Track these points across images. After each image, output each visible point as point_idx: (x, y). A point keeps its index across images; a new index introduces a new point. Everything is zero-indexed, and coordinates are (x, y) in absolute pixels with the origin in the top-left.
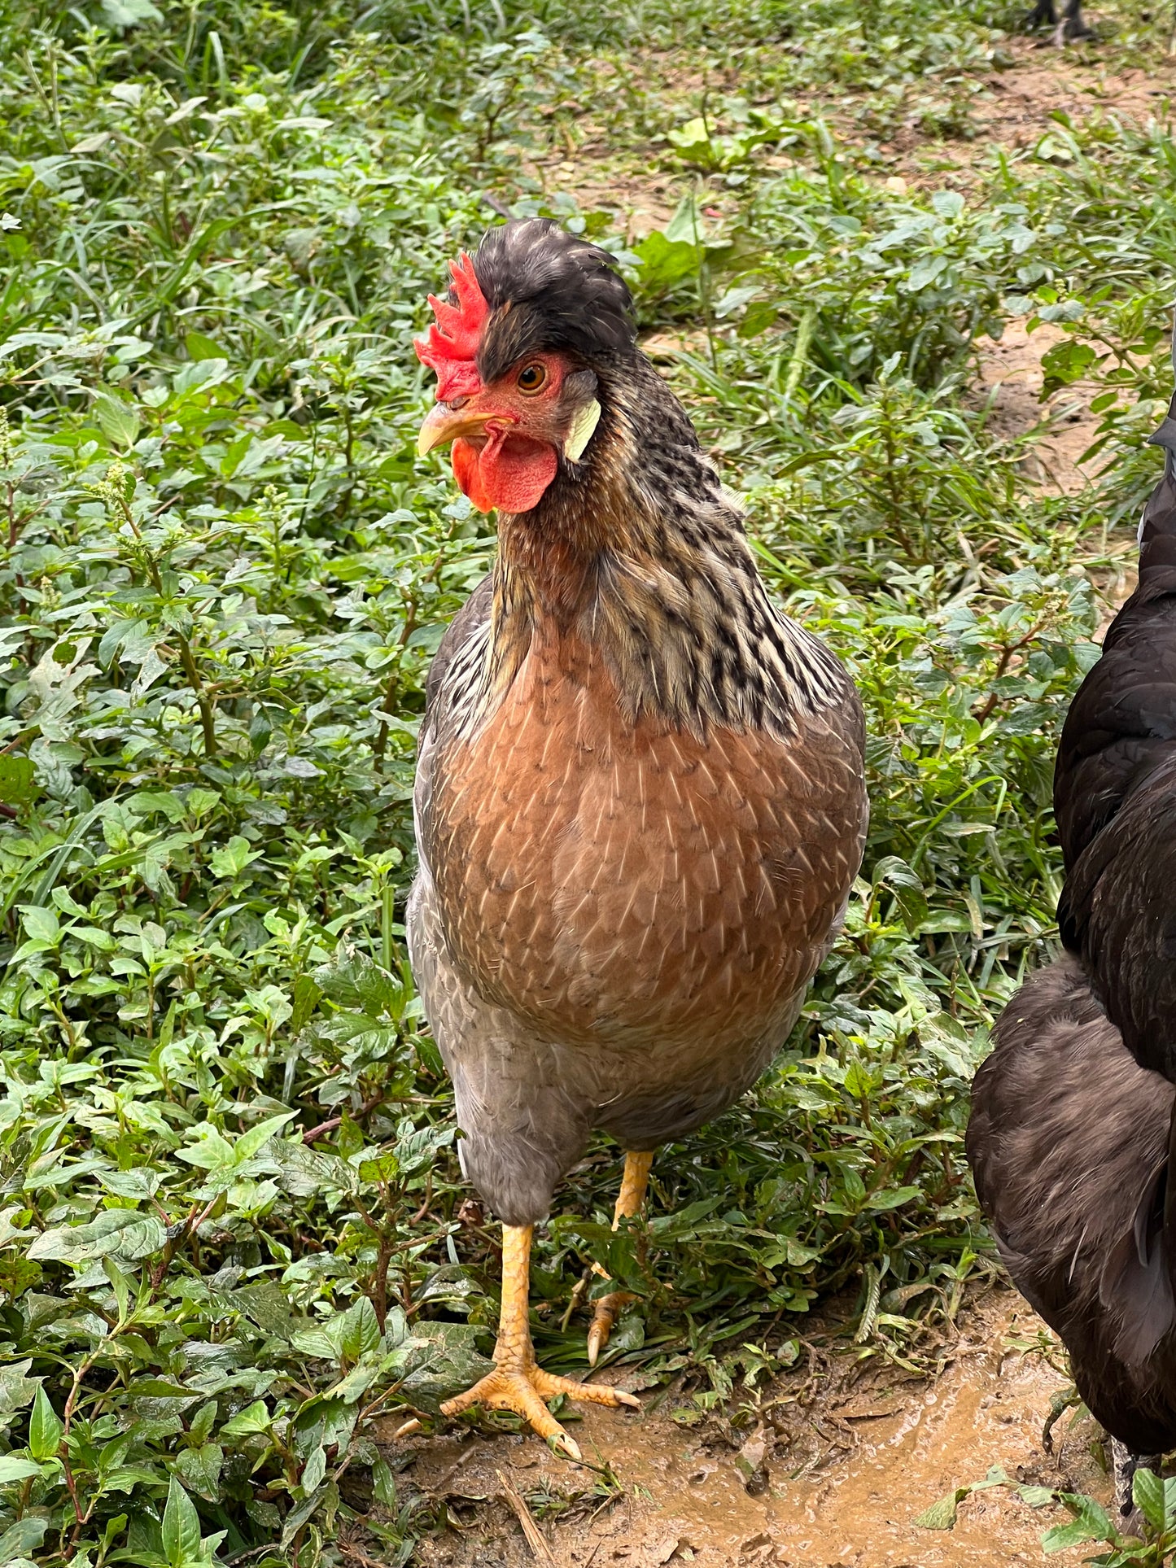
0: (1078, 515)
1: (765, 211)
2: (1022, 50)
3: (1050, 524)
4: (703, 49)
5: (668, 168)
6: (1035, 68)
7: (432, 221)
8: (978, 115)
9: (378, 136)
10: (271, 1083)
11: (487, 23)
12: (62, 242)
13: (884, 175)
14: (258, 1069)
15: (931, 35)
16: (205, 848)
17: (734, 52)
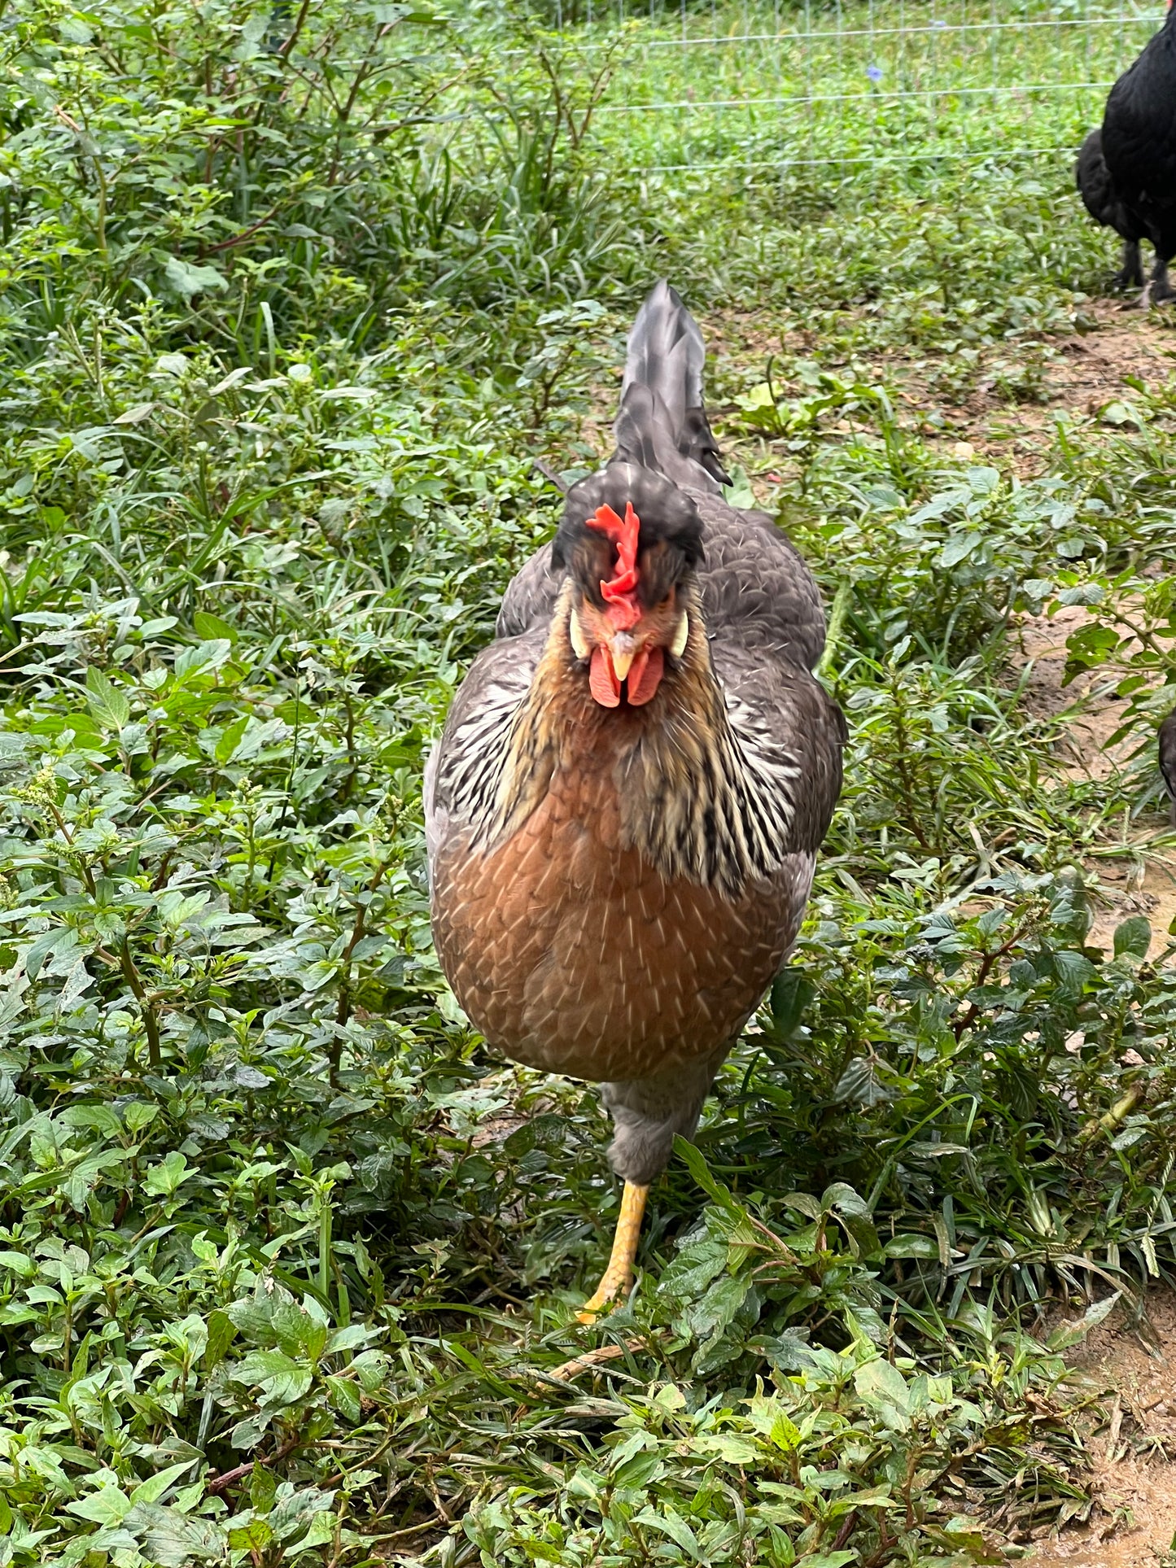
0: (1103, 800)
1: (822, 478)
2: (1105, 312)
3: (1073, 809)
4: (788, 310)
5: (734, 432)
6: (1118, 330)
7: (479, 488)
8: (1052, 379)
9: (430, 404)
10: (186, 1422)
11: (568, 284)
12: (98, 514)
13: (951, 439)
14: (173, 1405)
15: (1012, 299)
16: (142, 1163)
17: (816, 313)
